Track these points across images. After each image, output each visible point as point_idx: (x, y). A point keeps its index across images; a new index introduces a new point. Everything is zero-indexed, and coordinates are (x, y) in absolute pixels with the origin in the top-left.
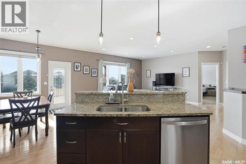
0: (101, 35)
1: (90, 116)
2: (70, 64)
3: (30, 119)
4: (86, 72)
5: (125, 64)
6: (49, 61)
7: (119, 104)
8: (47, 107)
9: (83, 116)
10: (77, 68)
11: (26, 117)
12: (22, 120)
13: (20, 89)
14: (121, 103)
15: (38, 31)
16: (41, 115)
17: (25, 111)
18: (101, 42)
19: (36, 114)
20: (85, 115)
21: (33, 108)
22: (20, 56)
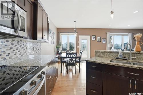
0: (112, 12)
1: (106, 64)
2: (89, 36)
3: (73, 62)
4: (99, 40)
5: (127, 34)
6: (79, 36)
7: (127, 60)
8: (80, 58)
9: (101, 63)
10: (93, 39)
11: (71, 62)
12: (70, 62)
13: (68, 49)
14: (129, 59)
15: (75, 21)
16: (77, 62)
17: (71, 59)
18: (112, 18)
19: (75, 61)
20: (103, 63)
21: (74, 58)
22: (68, 35)
